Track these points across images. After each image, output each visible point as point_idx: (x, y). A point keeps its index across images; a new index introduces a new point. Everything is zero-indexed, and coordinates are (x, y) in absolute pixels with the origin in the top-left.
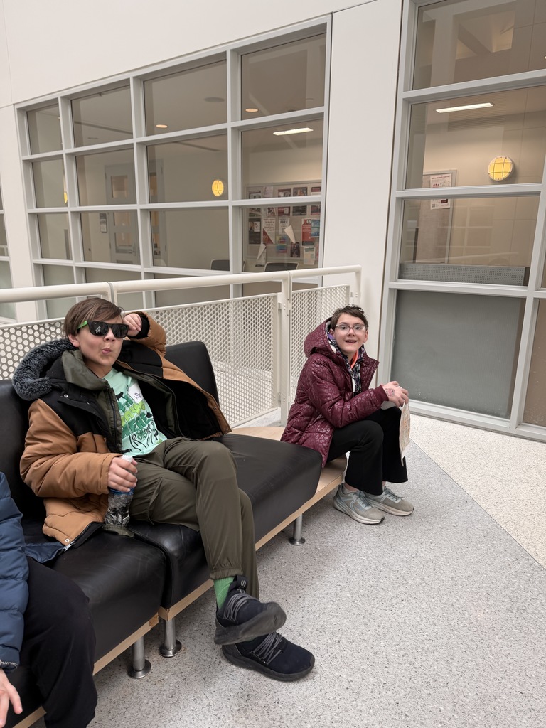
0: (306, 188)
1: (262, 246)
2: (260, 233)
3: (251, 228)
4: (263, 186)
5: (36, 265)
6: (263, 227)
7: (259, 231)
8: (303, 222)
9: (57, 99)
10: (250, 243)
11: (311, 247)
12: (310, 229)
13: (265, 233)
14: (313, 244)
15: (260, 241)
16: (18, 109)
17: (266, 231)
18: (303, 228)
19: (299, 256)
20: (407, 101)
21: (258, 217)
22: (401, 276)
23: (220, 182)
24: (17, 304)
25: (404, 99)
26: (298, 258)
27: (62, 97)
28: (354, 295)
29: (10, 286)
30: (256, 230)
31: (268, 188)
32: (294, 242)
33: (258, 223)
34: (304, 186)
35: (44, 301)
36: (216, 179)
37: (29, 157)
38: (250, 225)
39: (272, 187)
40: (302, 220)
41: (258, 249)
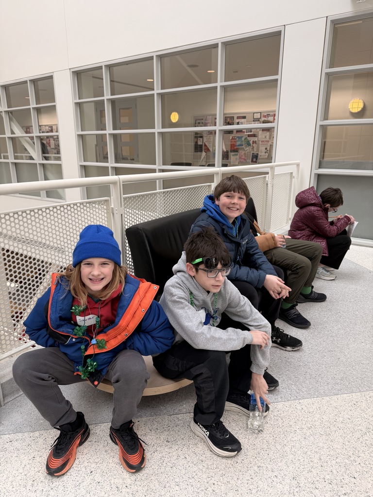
0: (233, 117)
1: (204, 154)
2: (202, 145)
3: (196, 142)
4: (204, 116)
5: (81, 166)
6: (204, 141)
7: (201, 144)
8: (231, 138)
9: (102, 66)
10: (195, 152)
11: (236, 153)
12: (235, 142)
13: (205, 145)
14: (237, 152)
15: (202, 150)
16: (73, 72)
17: (206, 144)
18: (231, 142)
19: (228, 159)
20: (327, 74)
21: (201, 135)
22: (320, 167)
23: (176, 113)
24: (66, 190)
25: (326, 73)
26: (227, 161)
27: (105, 66)
28: (295, 177)
29: (61, 178)
30: (200, 143)
31: (208, 117)
32: (225, 150)
33: (201, 139)
34: (232, 115)
35: (85, 188)
36: (174, 111)
37: (78, 101)
38: (196, 140)
39: (211, 117)
40: (231, 136)
41: (201, 156)
